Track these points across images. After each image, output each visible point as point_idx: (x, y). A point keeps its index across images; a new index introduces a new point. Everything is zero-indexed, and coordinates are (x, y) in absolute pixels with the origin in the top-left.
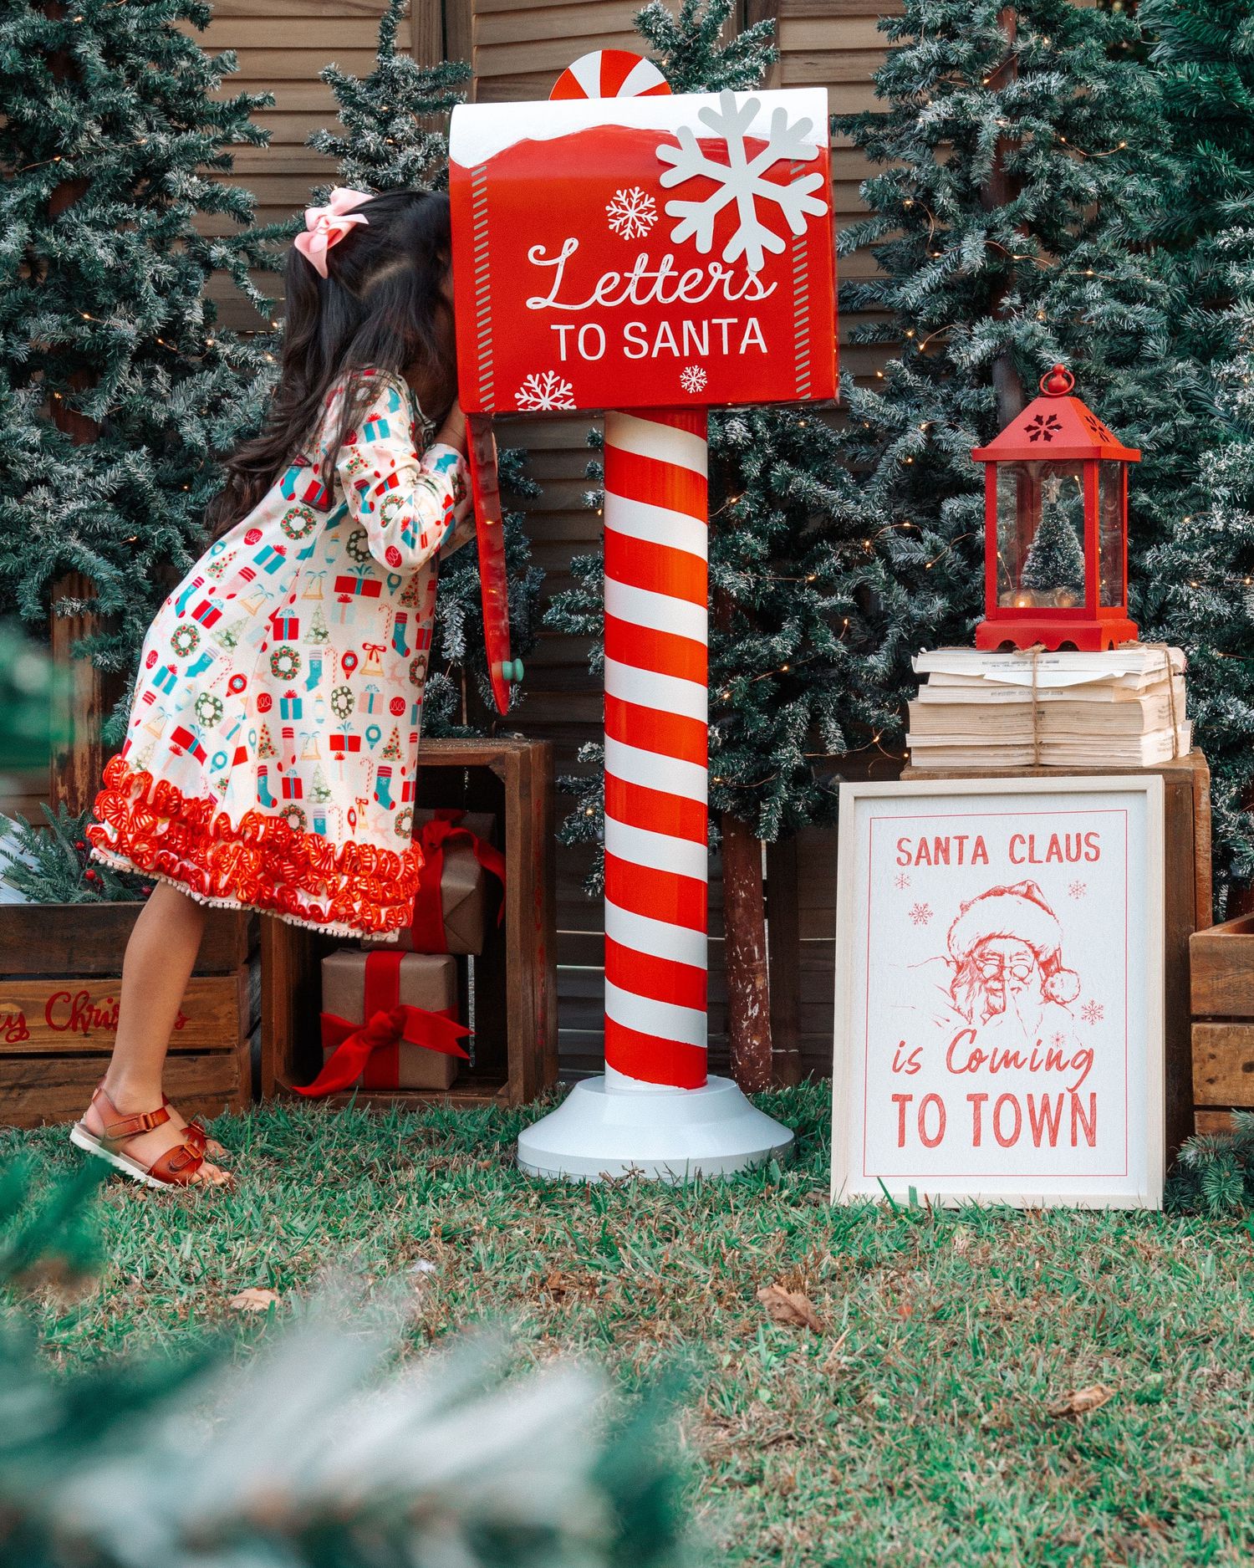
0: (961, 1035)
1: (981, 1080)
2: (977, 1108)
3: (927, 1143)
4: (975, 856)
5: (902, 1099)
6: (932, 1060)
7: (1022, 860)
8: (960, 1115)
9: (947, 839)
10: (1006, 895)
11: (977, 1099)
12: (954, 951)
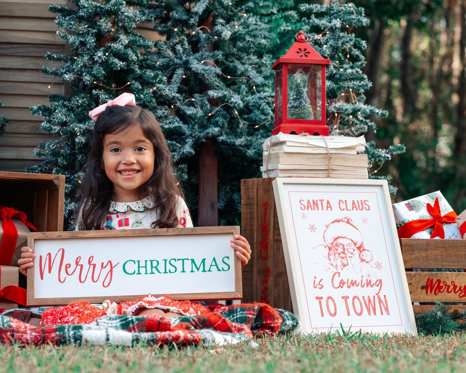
0: (335, 274)
1: (345, 291)
2: (346, 301)
3: (331, 315)
4: (327, 207)
5: (319, 298)
6: (327, 283)
7: (344, 209)
8: (341, 304)
9: (317, 201)
10: (341, 222)
11: (345, 298)
12: (327, 243)
